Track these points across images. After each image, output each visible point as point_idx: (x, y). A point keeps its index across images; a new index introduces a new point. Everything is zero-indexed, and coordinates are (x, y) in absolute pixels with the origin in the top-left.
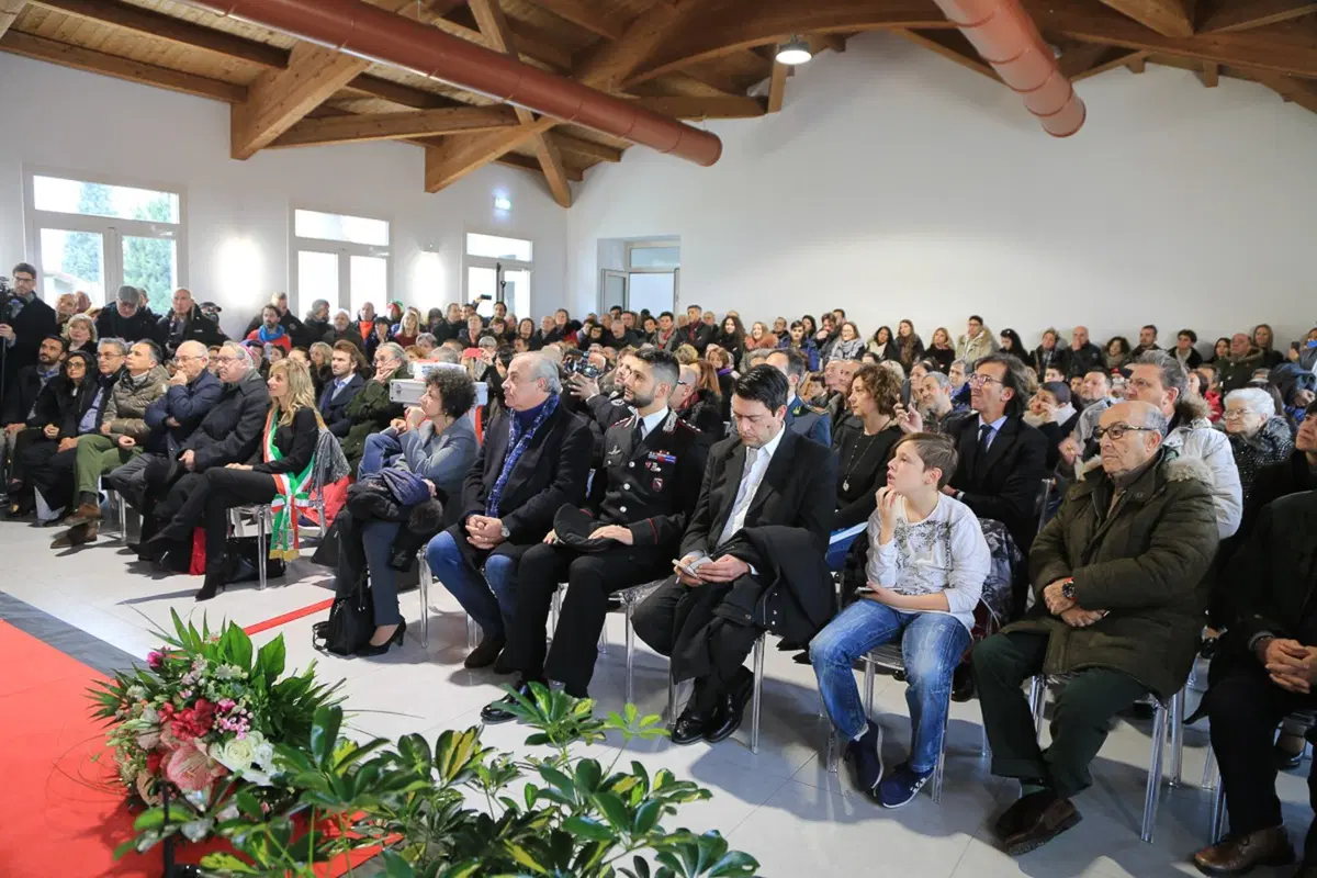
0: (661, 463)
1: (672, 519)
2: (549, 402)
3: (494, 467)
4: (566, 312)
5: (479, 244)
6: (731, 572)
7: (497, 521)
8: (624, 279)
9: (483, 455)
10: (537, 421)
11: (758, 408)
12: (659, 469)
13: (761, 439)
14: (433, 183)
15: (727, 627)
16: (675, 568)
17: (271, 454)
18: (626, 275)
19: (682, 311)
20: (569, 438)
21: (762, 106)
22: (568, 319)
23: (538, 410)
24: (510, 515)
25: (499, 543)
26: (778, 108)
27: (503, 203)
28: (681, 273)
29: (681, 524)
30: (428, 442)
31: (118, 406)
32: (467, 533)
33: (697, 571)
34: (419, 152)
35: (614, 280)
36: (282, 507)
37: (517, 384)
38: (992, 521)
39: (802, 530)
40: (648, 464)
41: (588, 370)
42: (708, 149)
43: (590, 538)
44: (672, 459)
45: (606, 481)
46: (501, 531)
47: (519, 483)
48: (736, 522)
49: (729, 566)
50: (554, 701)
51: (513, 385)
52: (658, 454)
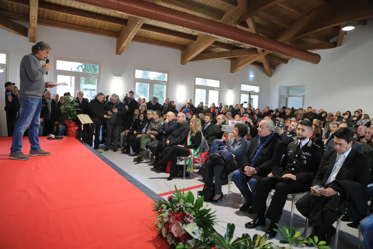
0: (306, 156)
1: (309, 174)
2: (271, 134)
3: (254, 152)
4: (268, 107)
5: (245, 87)
6: (331, 194)
7: (254, 169)
8: (287, 98)
9: (250, 148)
10: (267, 140)
11: (343, 141)
12: (305, 158)
13: (343, 151)
14: (233, 70)
15: (329, 211)
16: (311, 190)
17: (189, 143)
18: (287, 97)
20: (277, 146)
21: (335, 45)
22: (269, 110)
23: (268, 136)
24: (258, 167)
25: (253, 175)
26: (340, 45)
27: (252, 76)
28: (305, 97)
29: (312, 176)
30: (233, 144)
31: (151, 127)
32: (244, 171)
33: (319, 192)
34: (229, 62)
35: (284, 98)
36: (191, 158)
37: (262, 129)
39: (357, 183)
40: (302, 156)
41: (280, 125)
42: (316, 59)
43: (283, 177)
44: (310, 155)
45: (287, 159)
46: (255, 172)
47: (261, 158)
48: (332, 178)
49: (330, 191)
50: (291, 231)
51: (261, 129)
52: (305, 153)
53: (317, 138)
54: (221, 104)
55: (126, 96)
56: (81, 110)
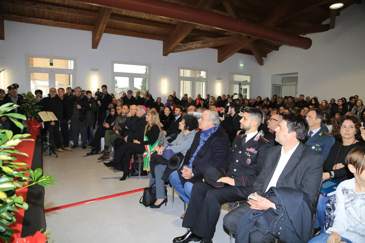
0: (251, 153)
2: (214, 128)
7: (191, 170)
10: (209, 134)
12: (250, 155)
14: (220, 60)
17: (145, 139)
18: (281, 86)
19: (298, 96)
21: (327, 28)
22: (261, 99)
26: (333, 27)
28: (298, 85)
31: (118, 122)
36: (147, 155)
40: (246, 153)
42: (307, 44)
43: (218, 181)
44: (256, 152)
46: (191, 174)
52: (250, 150)
54: (208, 95)
55: (98, 91)
56: (43, 107)
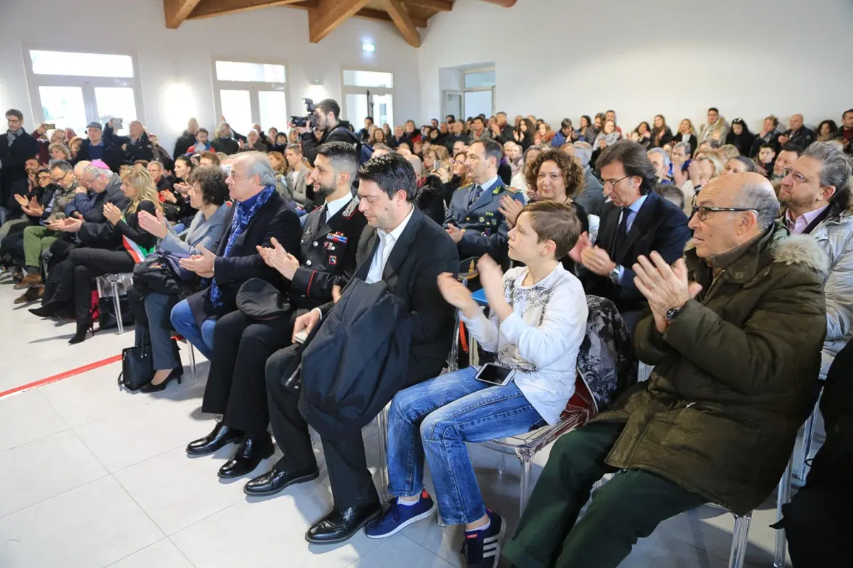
0: (335, 242)
5: (365, 79)
8: (460, 97)
11: (374, 189)
12: (333, 248)
14: (315, 36)
18: (462, 94)
27: (368, 47)
28: (497, 90)
34: (304, 14)
35: (453, 97)
38: (603, 298)
40: (326, 244)
44: (345, 240)
51: (235, 181)
52: (334, 235)
53: (426, 187)
